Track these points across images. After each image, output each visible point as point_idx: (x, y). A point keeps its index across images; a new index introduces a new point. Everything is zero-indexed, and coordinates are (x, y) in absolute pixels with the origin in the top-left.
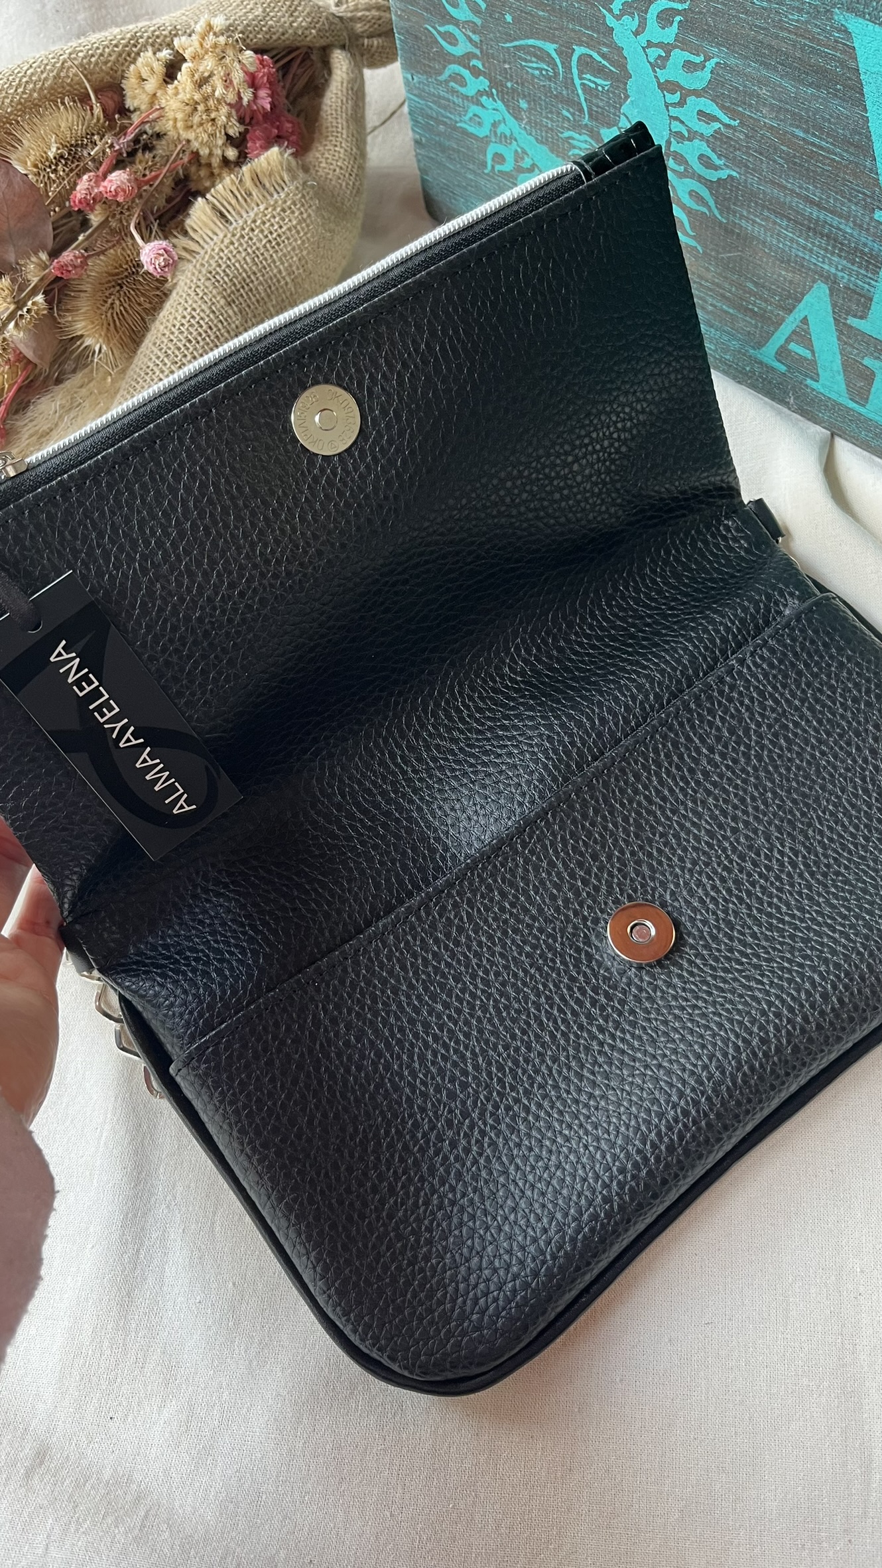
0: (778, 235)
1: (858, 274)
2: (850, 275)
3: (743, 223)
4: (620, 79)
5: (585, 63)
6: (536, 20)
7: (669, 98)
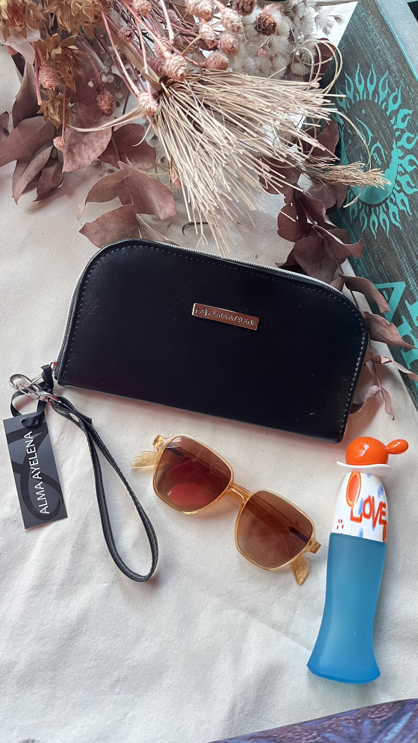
0: (402, 257)
1: (417, 291)
2: (414, 289)
3: (393, 244)
4: (385, 166)
5: (377, 150)
6: (372, 121)
7: (396, 187)
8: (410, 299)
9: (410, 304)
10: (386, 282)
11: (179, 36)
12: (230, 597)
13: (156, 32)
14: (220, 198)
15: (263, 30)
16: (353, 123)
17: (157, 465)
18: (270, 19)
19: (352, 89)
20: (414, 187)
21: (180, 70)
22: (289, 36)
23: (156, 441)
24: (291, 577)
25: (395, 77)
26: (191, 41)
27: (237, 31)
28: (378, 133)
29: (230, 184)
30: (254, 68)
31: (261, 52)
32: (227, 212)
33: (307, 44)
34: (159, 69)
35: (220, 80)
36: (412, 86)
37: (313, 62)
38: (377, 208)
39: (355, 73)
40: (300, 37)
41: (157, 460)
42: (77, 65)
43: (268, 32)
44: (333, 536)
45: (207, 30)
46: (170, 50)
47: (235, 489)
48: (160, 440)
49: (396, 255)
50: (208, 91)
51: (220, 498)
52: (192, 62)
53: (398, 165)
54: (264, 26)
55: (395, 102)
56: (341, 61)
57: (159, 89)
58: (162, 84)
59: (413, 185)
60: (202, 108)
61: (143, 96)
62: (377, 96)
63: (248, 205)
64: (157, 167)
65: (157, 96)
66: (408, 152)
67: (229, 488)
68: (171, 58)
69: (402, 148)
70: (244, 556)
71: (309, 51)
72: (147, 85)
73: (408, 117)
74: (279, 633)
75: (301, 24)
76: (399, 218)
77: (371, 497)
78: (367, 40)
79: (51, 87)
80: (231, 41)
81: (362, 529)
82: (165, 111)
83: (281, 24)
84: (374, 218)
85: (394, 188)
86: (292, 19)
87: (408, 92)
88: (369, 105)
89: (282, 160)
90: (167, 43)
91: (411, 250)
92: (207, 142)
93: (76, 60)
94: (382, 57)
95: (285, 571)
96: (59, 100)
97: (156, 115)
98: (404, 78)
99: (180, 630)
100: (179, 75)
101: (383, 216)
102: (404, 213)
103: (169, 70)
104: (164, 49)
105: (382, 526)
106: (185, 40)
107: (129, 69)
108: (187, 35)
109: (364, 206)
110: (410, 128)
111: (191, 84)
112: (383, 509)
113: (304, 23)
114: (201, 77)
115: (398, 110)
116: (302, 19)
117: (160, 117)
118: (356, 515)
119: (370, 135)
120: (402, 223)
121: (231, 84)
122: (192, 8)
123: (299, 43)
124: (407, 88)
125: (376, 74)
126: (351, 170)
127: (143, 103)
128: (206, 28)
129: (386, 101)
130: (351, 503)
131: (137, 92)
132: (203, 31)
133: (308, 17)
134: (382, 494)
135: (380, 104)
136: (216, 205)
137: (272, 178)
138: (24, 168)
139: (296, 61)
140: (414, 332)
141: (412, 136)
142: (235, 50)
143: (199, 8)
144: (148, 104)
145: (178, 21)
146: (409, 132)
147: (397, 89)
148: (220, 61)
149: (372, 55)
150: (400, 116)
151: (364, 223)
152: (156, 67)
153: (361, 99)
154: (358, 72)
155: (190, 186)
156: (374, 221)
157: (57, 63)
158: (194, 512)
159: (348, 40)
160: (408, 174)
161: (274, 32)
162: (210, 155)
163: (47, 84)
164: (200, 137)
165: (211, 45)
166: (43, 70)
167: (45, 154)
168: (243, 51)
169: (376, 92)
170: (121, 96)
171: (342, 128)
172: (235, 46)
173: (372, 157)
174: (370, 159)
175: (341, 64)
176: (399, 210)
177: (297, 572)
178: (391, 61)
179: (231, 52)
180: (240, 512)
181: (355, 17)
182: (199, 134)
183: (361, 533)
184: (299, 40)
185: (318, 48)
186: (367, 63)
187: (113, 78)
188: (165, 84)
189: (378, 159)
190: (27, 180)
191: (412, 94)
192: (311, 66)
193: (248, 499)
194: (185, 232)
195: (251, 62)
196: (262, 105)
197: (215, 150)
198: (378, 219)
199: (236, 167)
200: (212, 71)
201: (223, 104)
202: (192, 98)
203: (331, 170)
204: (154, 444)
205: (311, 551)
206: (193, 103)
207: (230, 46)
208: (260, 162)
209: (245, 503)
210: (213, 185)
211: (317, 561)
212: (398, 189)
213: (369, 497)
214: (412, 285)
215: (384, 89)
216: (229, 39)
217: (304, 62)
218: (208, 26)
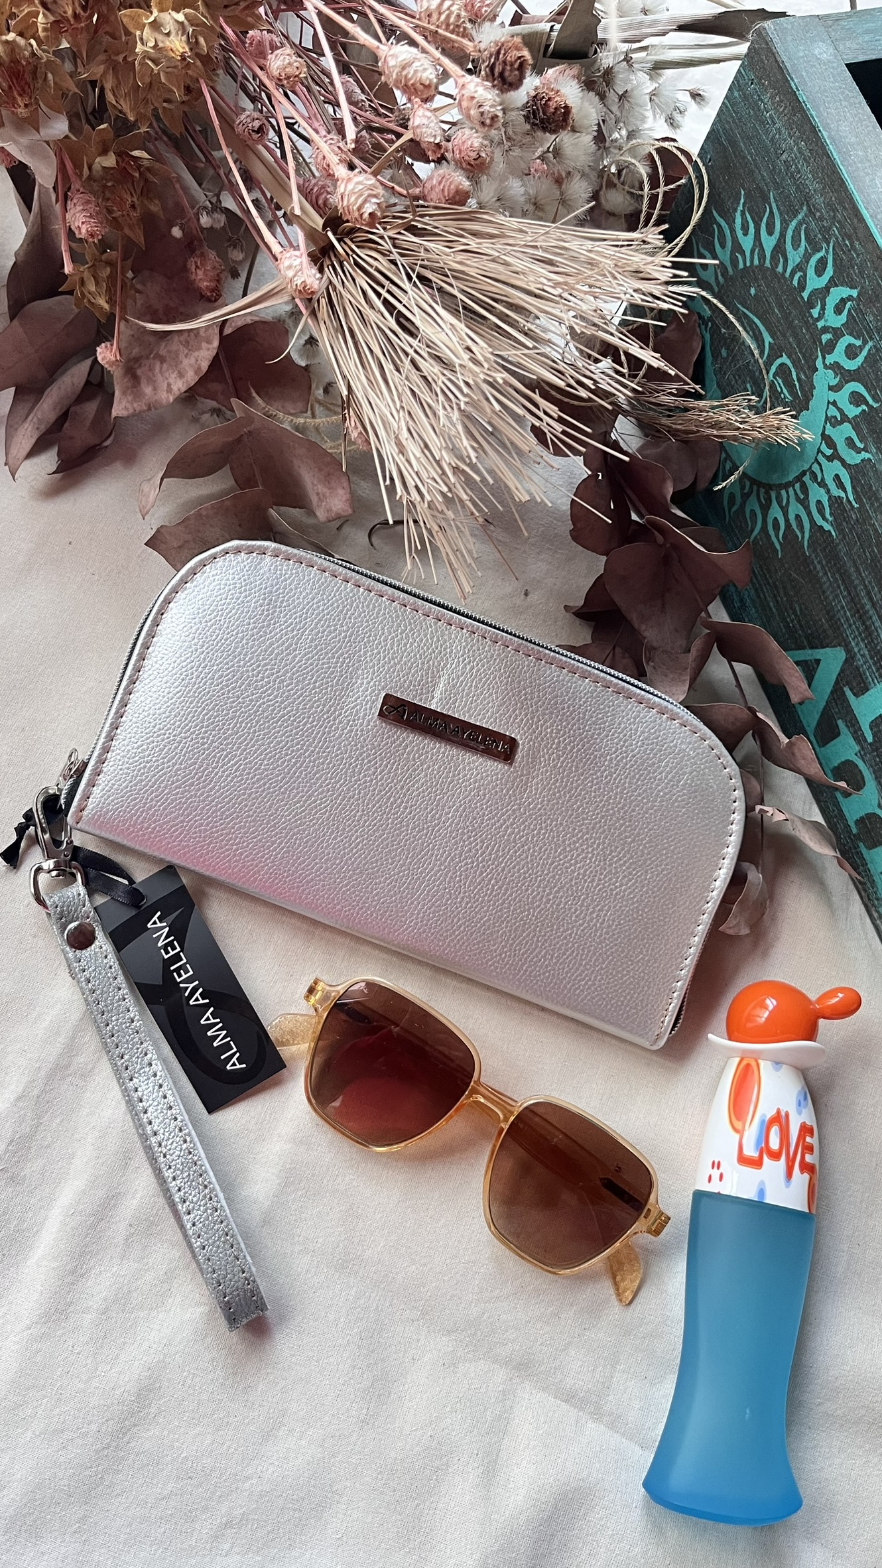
0: (837, 596)
1: (870, 667)
2: (865, 663)
3: (819, 567)
4: (800, 404)
5: (783, 371)
6: (770, 311)
7: (824, 448)
8: (855, 684)
9: (856, 695)
10: (804, 648)
11: (364, 133)
12: (475, 1334)
13: (316, 125)
14: (454, 473)
15: (542, 121)
16: (731, 313)
17: (313, 1044)
18: (558, 99)
19: (729, 244)
20: (863, 450)
21: (367, 205)
22: (595, 134)
23: (311, 991)
24: (605, 1288)
25: (821, 219)
26: (392, 142)
27: (491, 126)
28: (784, 335)
29: (476, 445)
30: (522, 199)
31: (536, 166)
32: (469, 504)
33: (632, 151)
34: (321, 202)
35: (451, 226)
36: (858, 240)
37: (646, 188)
38: (783, 492)
39: (735, 210)
40: (616, 135)
41: (314, 1032)
42: (147, 190)
43: (553, 126)
44: (699, 1197)
45: (425, 121)
46: (345, 161)
47: (484, 1097)
48: (319, 988)
49: (824, 592)
50: (426, 250)
51: (451, 1117)
52: (393, 188)
53: (829, 402)
54: (544, 114)
55: (820, 270)
56: (706, 185)
57: (323, 244)
58: (330, 234)
59: (860, 445)
60: (415, 285)
61: (290, 257)
62: (781, 260)
63: (513, 489)
64: (317, 406)
65: (319, 259)
66: (847, 376)
67: (470, 1095)
68: (349, 180)
69: (836, 367)
70: (504, 1243)
71: (637, 164)
72: (300, 236)
73: (849, 304)
74: (581, 1413)
75: (621, 108)
76: (831, 514)
77: (783, 1114)
78: (760, 141)
79: (92, 236)
80: (476, 145)
81: (762, 1183)
82: (335, 289)
83: (581, 109)
84: (776, 512)
85: (819, 451)
86: (602, 97)
87: (849, 251)
88: (764, 277)
89: (583, 393)
90: (339, 147)
91: (857, 582)
92: (425, 355)
93: (146, 180)
94: (792, 177)
95: (592, 1277)
96: (109, 263)
97: (315, 297)
98: (839, 222)
99: (364, 1411)
100: (366, 216)
101: (795, 509)
102: (842, 503)
103: (345, 203)
104: (333, 159)
105: (806, 1176)
106: (376, 139)
107: (257, 200)
108: (381, 130)
109: (755, 487)
110: (852, 327)
111: (391, 233)
112: (808, 1139)
113: (627, 105)
114: (414, 220)
115: (826, 290)
116: (623, 97)
117: (323, 302)
118: (751, 1151)
119: (768, 339)
120: (837, 524)
121: (475, 234)
122: (394, 76)
123: (615, 147)
124: (847, 242)
125: (781, 214)
126: (728, 411)
127: (290, 274)
128: (424, 116)
129: (801, 269)
130: (738, 1125)
131: (276, 248)
132: (416, 124)
133: (635, 92)
134: (806, 1106)
135: (787, 274)
136: (445, 489)
137: (564, 432)
138: (28, 406)
139: (611, 185)
140: (865, 754)
141: (858, 343)
142: (483, 163)
143: (410, 76)
144: (299, 274)
145: (363, 101)
146: (851, 334)
147: (824, 245)
148: (452, 187)
149: (772, 172)
150: (832, 300)
151: (754, 522)
152: (315, 198)
153: (748, 264)
154: (740, 208)
155: (389, 449)
156: (776, 518)
157: (105, 187)
158: (395, 1148)
159: (721, 144)
160: (850, 422)
161: (567, 125)
162: (433, 384)
163: (83, 231)
164: (411, 347)
165: (434, 152)
166: (75, 201)
167: (75, 376)
168: (499, 165)
169: (779, 249)
170: (241, 256)
171: (707, 326)
172: (483, 155)
173: (772, 385)
174: (767, 388)
175: (706, 192)
176: (830, 498)
177: (618, 1278)
178: (813, 186)
179: (475, 168)
180: (494, 1146)
181: (736, 94)
182: (410, 339)
183: (762, 1192)
184: (616, 140)
185: (657, 158)
186: (761, 191)
187: (222, 219)
188: (335, 234)
189: (785, 391)
190: (38, 429)
191: (858, 255)
192: (642, 196)
193: (512, 1118)
194: (374, 540)
195: (516, 189)
196: (545, 281)
197: (444, 375)
198: (786, 514)
199: (488, 410)
200: (436, 208)
201: (459, 276)
202: (393, 262)
203: (686, 410)
204: (307, 998)
205: (649, 1232)
206: (395, 274)
207: (474, 155)
208: (536, 397)
209: (506, 1127)
210: (440, 450)
211: (662, 1253)
212: (829, 452)
213: (778, 1112)
214: (858, 655)
215: (796, 245)
216: (470, 140)
217: (626, 188)
218: (429, 114)
